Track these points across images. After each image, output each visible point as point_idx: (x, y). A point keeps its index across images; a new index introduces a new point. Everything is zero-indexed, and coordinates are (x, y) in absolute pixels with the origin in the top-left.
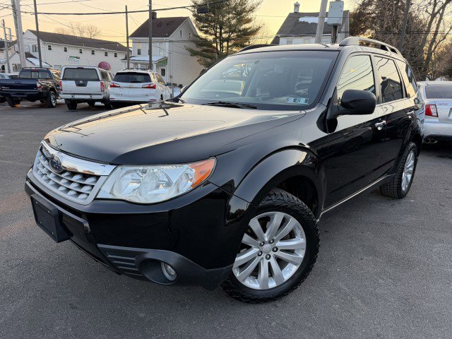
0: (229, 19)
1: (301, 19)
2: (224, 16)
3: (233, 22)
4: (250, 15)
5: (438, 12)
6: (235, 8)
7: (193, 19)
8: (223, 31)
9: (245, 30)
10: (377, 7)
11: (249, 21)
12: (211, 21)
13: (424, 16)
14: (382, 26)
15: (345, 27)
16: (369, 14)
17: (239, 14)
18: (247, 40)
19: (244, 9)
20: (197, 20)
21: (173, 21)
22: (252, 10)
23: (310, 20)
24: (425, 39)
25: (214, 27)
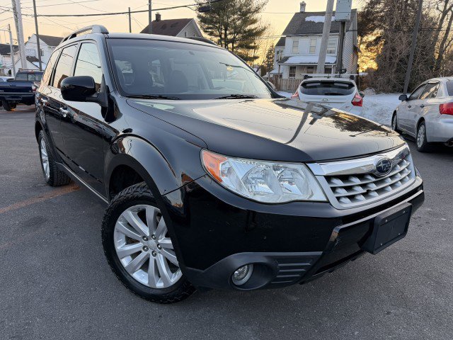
0: (234, 20)
1: (308, 19)
2: (229, 17)
3: (238, 23)
4: (256, 16)
5: (450, 9)
6: (240, 9)
7: (197, 20)
8: (228, 32)
9: (250, 31)
10: (386, 5)
11: (254, 22)
12: (216, 23)
13: (435, 14)
14: (391, 25)
15: (353, 26)
16: (377, 12)
17: (244, 14)
18: (252, 41)
19: (250, 9)
20: (201, 21)
21: (177, 23)
22: (257, 10)
23: (317, 19)
24: (436, 38)
25: (219, 29)
